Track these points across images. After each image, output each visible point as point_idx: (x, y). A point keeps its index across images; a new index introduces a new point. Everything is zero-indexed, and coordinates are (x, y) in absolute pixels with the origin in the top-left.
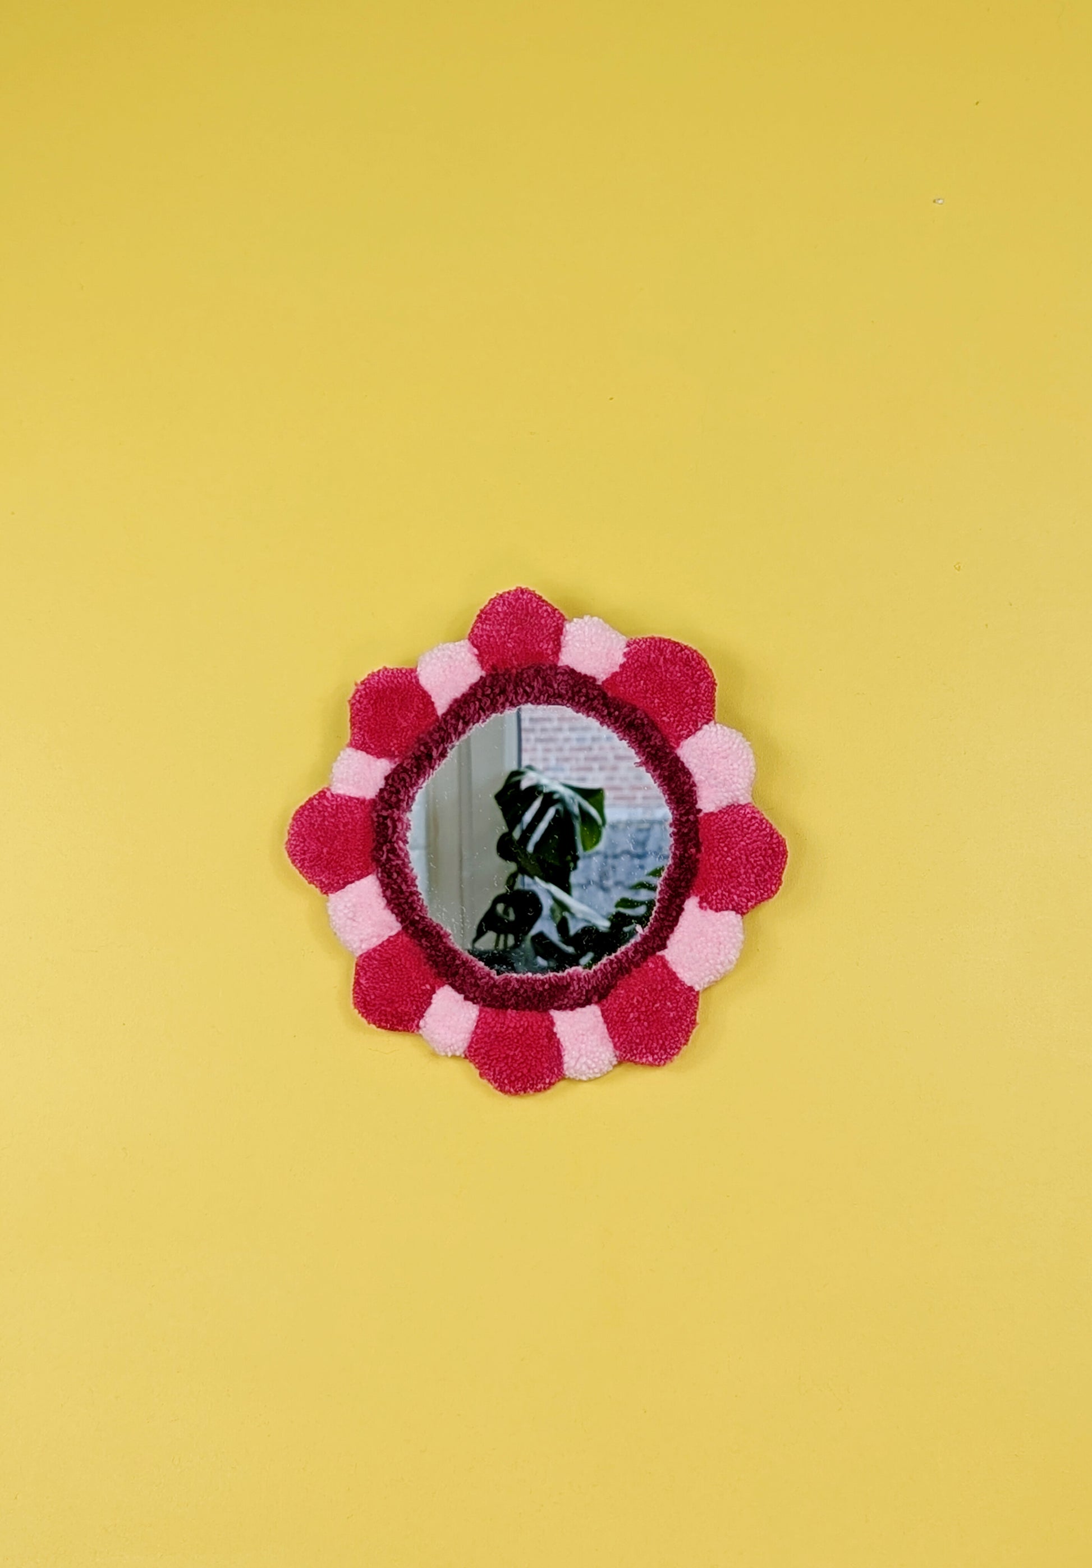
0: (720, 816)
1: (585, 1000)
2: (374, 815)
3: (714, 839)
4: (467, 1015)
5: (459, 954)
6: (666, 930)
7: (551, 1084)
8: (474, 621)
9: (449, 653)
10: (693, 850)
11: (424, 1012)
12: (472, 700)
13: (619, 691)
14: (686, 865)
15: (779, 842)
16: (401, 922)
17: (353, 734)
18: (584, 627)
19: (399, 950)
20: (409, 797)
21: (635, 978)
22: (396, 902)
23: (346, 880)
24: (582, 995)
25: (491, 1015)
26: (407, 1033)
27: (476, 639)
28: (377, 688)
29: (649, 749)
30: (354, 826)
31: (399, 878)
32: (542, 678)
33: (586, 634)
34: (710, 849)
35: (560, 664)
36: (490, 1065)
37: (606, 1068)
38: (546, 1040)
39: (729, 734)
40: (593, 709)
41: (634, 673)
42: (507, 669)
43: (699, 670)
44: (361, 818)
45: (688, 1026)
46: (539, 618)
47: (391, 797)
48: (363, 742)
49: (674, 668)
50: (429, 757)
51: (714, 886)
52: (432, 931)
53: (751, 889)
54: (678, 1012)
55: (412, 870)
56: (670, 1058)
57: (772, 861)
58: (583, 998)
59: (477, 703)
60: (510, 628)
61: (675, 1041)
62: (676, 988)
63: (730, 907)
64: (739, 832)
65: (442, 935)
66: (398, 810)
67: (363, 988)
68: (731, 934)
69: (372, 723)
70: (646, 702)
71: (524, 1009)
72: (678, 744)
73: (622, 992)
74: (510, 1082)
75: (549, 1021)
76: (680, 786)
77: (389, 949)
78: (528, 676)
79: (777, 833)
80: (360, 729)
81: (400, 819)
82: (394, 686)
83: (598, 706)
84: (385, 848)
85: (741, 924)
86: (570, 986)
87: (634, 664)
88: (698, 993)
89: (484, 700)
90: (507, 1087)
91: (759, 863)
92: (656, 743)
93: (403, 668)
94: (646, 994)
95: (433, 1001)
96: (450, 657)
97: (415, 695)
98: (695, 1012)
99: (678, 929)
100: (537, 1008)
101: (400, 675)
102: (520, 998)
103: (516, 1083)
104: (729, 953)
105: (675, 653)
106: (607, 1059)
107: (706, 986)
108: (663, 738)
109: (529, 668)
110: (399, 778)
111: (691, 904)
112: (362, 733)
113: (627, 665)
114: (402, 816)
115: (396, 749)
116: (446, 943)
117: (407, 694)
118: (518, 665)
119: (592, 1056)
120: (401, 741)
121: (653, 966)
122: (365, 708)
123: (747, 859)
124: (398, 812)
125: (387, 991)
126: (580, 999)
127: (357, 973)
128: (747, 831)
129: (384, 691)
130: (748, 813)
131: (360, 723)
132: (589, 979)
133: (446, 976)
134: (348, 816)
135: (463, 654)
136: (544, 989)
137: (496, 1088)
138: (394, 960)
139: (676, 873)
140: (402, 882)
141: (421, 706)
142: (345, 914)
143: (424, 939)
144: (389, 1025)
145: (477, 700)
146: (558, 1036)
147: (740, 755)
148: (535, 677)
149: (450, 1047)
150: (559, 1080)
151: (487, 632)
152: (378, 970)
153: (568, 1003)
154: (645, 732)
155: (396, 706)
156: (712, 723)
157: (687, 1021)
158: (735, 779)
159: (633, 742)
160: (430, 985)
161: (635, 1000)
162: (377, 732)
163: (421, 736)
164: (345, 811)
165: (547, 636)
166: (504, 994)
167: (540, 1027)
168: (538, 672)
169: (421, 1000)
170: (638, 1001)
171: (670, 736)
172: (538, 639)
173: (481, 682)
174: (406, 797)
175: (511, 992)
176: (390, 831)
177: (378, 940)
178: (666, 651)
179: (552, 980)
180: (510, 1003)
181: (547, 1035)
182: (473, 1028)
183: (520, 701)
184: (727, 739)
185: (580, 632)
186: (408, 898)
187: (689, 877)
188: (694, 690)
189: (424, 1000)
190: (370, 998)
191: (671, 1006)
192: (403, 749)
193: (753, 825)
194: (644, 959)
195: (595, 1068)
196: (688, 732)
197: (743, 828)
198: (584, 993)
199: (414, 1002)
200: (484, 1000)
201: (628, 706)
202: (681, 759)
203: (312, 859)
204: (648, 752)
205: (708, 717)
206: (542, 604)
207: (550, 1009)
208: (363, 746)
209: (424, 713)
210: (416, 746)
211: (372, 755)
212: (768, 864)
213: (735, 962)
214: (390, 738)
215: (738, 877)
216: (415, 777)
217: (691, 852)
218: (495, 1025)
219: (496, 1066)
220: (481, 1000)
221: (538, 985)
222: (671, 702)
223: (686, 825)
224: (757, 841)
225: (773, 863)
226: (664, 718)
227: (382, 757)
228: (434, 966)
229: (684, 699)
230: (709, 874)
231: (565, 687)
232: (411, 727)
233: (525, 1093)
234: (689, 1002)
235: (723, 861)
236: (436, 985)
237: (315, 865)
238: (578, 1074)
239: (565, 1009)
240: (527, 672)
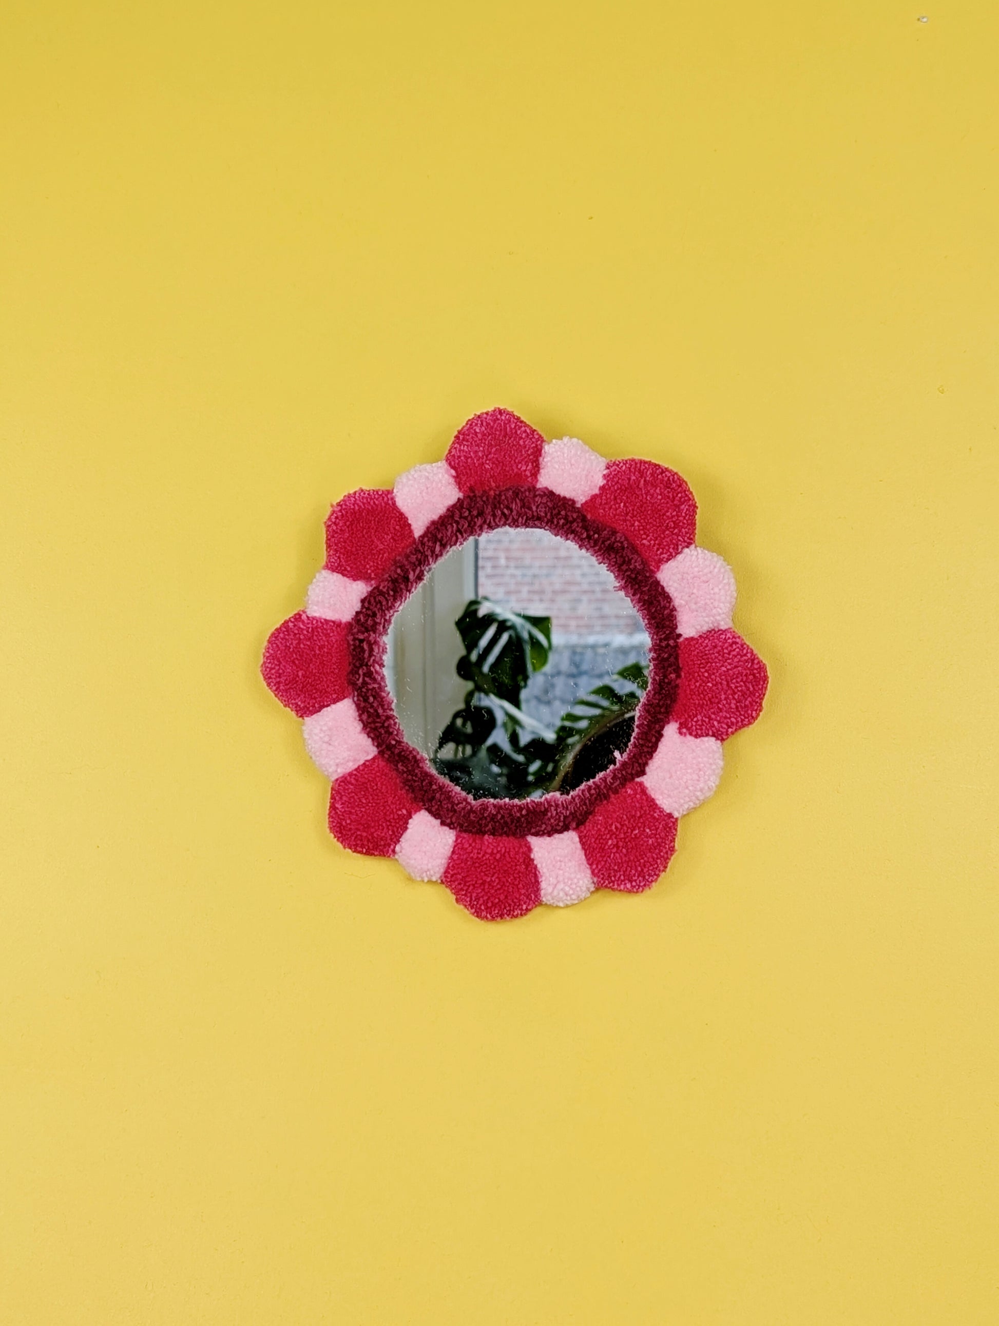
0: (700, 641)
1: (562, 827)
2: (350, 638)
3: (694, 664)
4: (444, 841)
5: (436, 779)
6: (645, 756)
7: (527, 910)
8: (452, 442)
9: (427, 474)
10: (673, 676)
11: (400, 837)
12: (450, 522)
13: (599, 514)
14: (666, 691)
15: (760, 668)
16: (377, 747)
17: (329, 556)
18: (563, 448)
19: (375, 774)
20: (385, 620)
21: (613, 804)
22: (373, 725)
23: (322, 704)
24: (560, 821)
25: (468, 841)
26: (383, 858)
27: (454, 461)
28: (353, 509)
29: (629, 573)
30: (330, 649)
31: (376, 702)
32: (521, 500)
33: (565, 455)
34: (690, 674)
35: (539, 486)
36: (466, 891)
37: (584, 895)
38: (523, 866)
39: (710, 558)
40: (573, 532)
41: (614, 496)
42: (484, 491)
43: (680, 492)
44: (336, 641)
45: (667, 853)
46: (517, 440)
47: (367, 621)
48: (339, 564)
49: (655, 491)
50: (406, 579)
51: (694, 712)
52: (409, 755)
53: (732, 716)
54: (657, 839)
55: (389, 693)
56: (649, 885)
57: (753, 686)
58: (561, 824)
59: (454, 525)
60: (488, 449)
61: (654, 868)
62: (655, 815)
63: (711, 733)
64: (720, 658)
65: (419, 760)
66: (375, 633)
67: (339, 813)
68: (711, 761)
69: (348, 545)
70: (627, 525)
71: (501, 835)
72: (658, 568)
73: (600, 818)
74: (487, 908)
75: (527, 847)
76: (661, 611)
77: (366, 774)
78: (506, 498)
79: (757, 658)
80: (336, 551)
81: (376, 643)
82: (370, 508)
83: (577, 529)
84: (361, 672)
85: (721, 750)
86: (548, 811)
87: (613, 486)
88: (677, 819)
89: (462, 522)
90: (484, 914)
91: (739, 689)
92: (636, 566)
93: (379, 490)
94: (625, 821)
95: (409, 826)
96: (427, 478)
97: (392, 518)
98: (674, 839)
99: (657, 755)
100: (514, 835)
101: (376, 496)
102: (497, 824)
103: (493, 909)
104: (709, 780)
105: (656, 475)
106: (585, 885)
107: (685, 813)
108: (642, 562)
109: (507, 490)
110: (375, 601)
111: (671, 730)
112: (337, 555)
113: (607, 487)
114: (378, 639)
115: (373, 571)
116: (422, 768)
117: (384, 516)
118: (496, 486)
119: (570, 882)
120: (377, 563)
121: (632, 792)
122: (341, 530)
123: (728, 685)
124: (374, 635)
125: (363, 815)
126: (558, 825)
127: (333, 797)
128: (728, 656)
129: (361, 512)
130: (729, 638)
131: (336, 545)
132: (567, 806)
133: (423, 801)
134: (324, 638)
135: (440, 476)
136: (521, 814)
137: (473, 914)
138: (370, 785)
139: (656, 699)
140: (378, 706)
141: (397, 527)
142: (320, 738)
143: (401, 764)
144: (364, 850)
145: (455, 523)
146: (535, 862)
147: (721, 579)
148: (514, 499)
149: (426, 872)
150: (536, 907)
151: (465, 454)
152: (353, 794)
153: (545, 829)
154: (624, 555)
155: (373, 529)
156: (692, 547)
157: (666, 848)
158: (716, 604)
159: (613, 566)
160: (407, 810)
161: (613, 827)
162: (353, 554)
163: (398, 558)
164: (321, 634)
165: (526, 457)
166: (481, 819)
167: (517, 853)
168: (516, 494)
169: (398, 825)
170: (616, 828)
171: (650, 559)
172: (517, 461)
173: (458, 504)
174: (383, 620)
175: (488, 818)
176: (366, 655)
177: (354, 764)
178: (646, 472)
179: (530, 806)
180: (487, 829)
181: (524, 861)
182: (449, 854)
183: (498, 523)
184: (707, 563)
185: (559, 453)
186: (385, 722)
187: (669, 702)
188: (675, 513)
189: (400, 825)
190: (346, 822)
191: (650, 833)
192: (380, 571)
193: (734, 650)
194: (623, 785)
195: (573, 894)
196: (669, 556)
197: (724, 653)
198: (562, 819)
199: (390, 827)
200: (461, 826)
201: (608, 529)
202: (662, 583)
203: (287, 682)
204: (627, 576)
205: (688, 541)
206: (520, 425)
207: (528, 835)
208: (339, 568)
209: (401, 535)
210: (393, 568)
211: (348, 577)
212: (748, 689)
213: (714, 789)
214: (366, 560)
215: (719, 703)
216: (392, 600)
217: (671, 677)
218: (472, 851)
219: (473, 892)
220: (458, 825)
221: (516, 810)
222: (651, 525)
223: (666, 650)
224: (738, 667)
225: (754, 689)
226: (644, 541)
227: (358, 580)
228: (411, 791)
229: (665, 522)
230: (689, 699)
231: (544, 509)
232: (387, 549)
233: (502, 918)
234: (668, 829)
235: (704, 686)
236: (412, 810)
237: (290, 688)
238: (555, 901)
239: (543, 836)
240: (505, 494)
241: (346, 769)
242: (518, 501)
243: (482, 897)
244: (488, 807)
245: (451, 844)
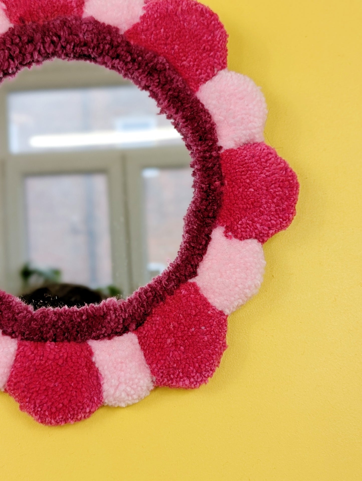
1: (122, 329)
4: (6, 350)
6: (197, 258)
7: (90, 412)
10: (217, 183)
13: (141, 39)
14: (212, 197)
15: (292, 176)
21: (169, 305)
24: (119, 324)
25: (30, 348)
32: (69, 28)
34: (233, 181)
35: (84, 16)
36: (30, 398)
37: (144, 394)
38: (86, 370)
39: (243, 79)
40: (118, 56)
41: (154, 23)
42: (34, 21)
45: (221, 348)
49: (192, 17)
51: (239, 216)
53: (272, 218)
54: (212, 335)
56: (205, 381)
57: (289, 191)
58: (120, 327)
61: (209, 364)
62: (209, 312)
63: (254, 235)
64: (259, 166)
68: (255, 261)
70: (167, 49)
71: (62, 341)
72: (198, 87)
73: (158, 319)
74: (51, 414)
75: (88, 351)
76: (203, 125)
78: (55, 27)
83: (122, 53)
85: (263, 251)
86: (108, 315)
87: (153, 15)
88: (227, 316)
89: (13, 48)
90: (48, 419)
91: (277, 193)
92: (178, 85)
94: (182, 319)
98: (226, 335)
99: (207, 257)
100: (75, 340)
102: (58, 331)
103: (57, 414)
104: (255, 278)
105: (190, 6)
106: (145, 385)
107: (234, 310)
108: (184, 82)
109: (55, 20)
111: (218, 234)
113: (147, 16)
118: (45, 17)
119: (131, 383)
121: (186, 293)
123: (267, 190)
126: (117, 327)
128: (265, 164)
132: (125, 309)
136: (81, 320)
137: (37, 420)
139: (202, 206)
145: (7, 49)
146: (97, 365)
148: (61, 28)
150: (99, 408)
153: (106, 332)
154: (167, 75)
156: (226, 70)
157: (220, 344)
158: (251, 118)
161: (172, 326)
166: (42, 326)
167: (79, 358)
168: (64, 23)
170: (174, 327)
171: (190, 79)
175: (49, 325)
179: (89, 311)
180: (48, 336)
181: (86, 366)
182: (12, 363)
183: (48, 51)
184: (240, 83)
187: (216, 207)
188: (210, 38)
191: (205, 330)
193: (270, 159)
194: (178, 286)
195: (134, 394)
196: (207, 76)
197: (261, 162)
198: (121, 321)
200: (23, 334)
201: (150, 53)
202: (201, 101)
204: (171, 95)
205: (222, 64)
207: (87, 339)
212: (285, 194)
213: (260, 286)
215: (260, 207)
217: (216, 185)
218: (35, 358)
219: (37, 399)
220: (19, 334)
221: (76, 316)
222: (189, 49)
223: (210, 161)
224: (275, 174)
225: (289, 194)
226: (184, 63)
229: (202, 45)
230: (234, 204)
231: (90, 35)
233: (66, 423)
234: (220, 326)
235: (246, 192)
238: (117, 401)
239: (104, 339)
240: (53, 24)
242: (65, 28)
243: (46, 403)
244: (48, 315)
245: (13, 353)
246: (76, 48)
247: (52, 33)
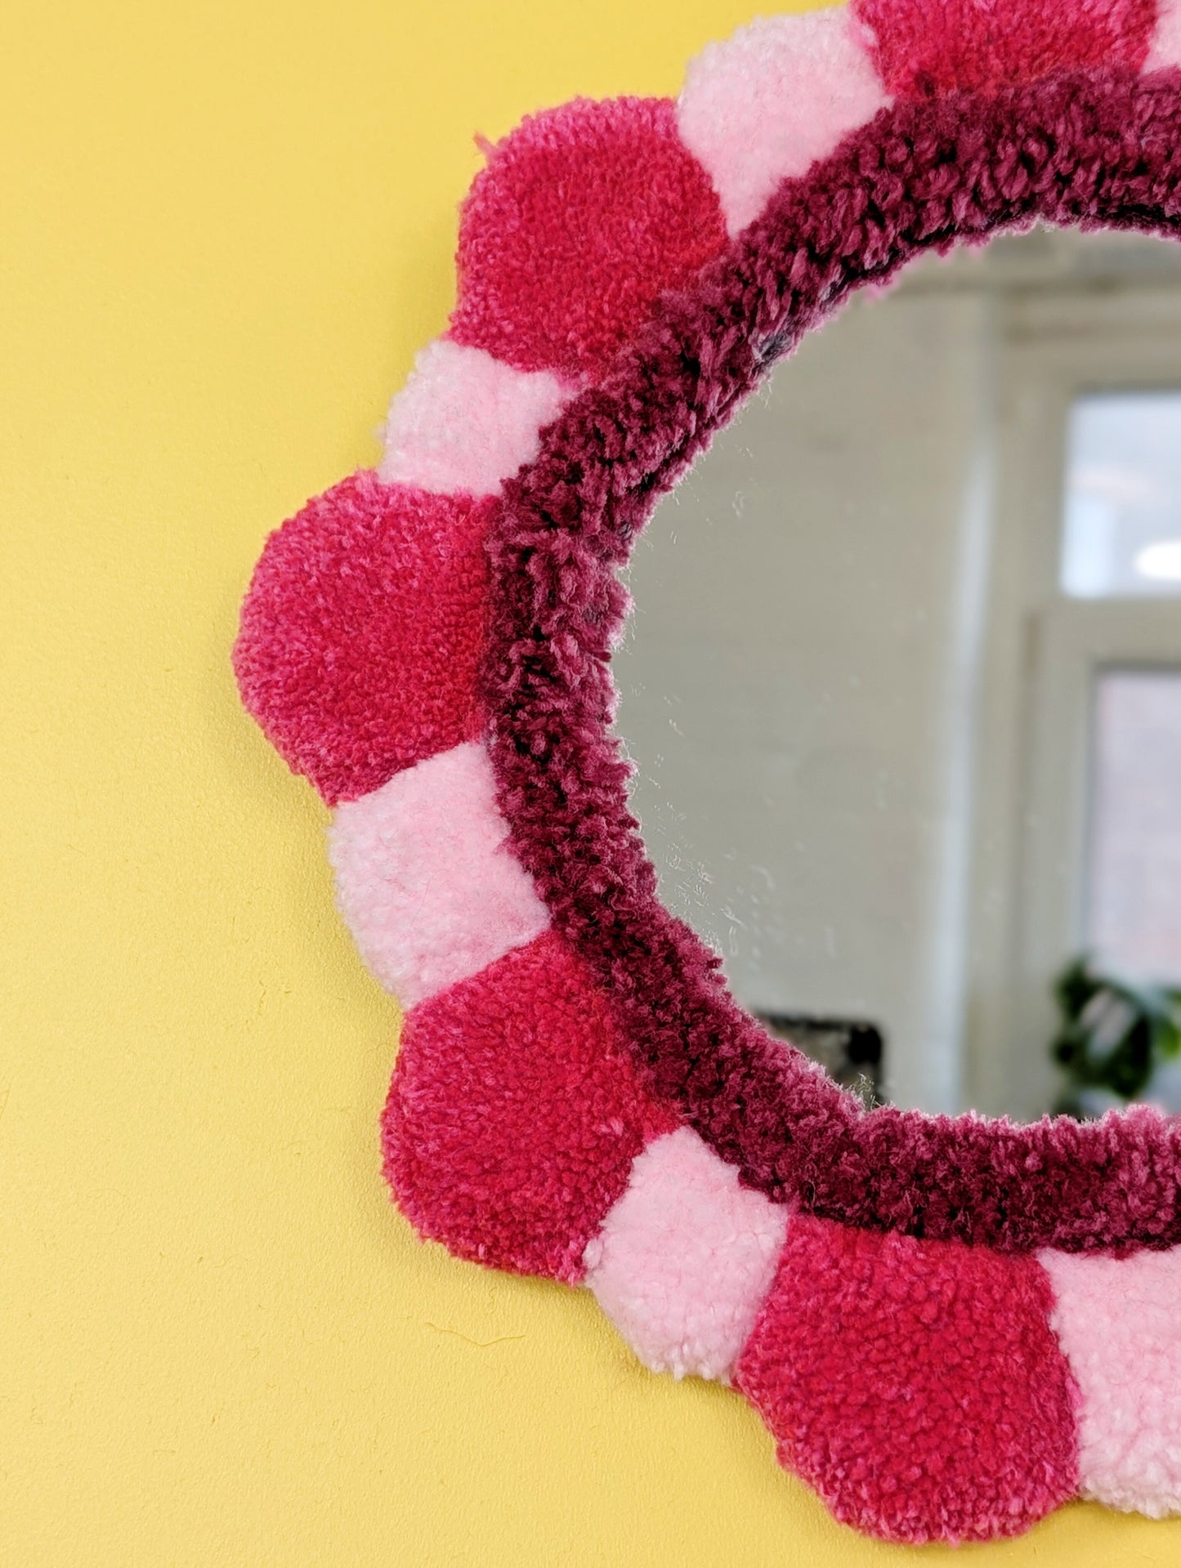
1: (1169, 1225)
2: (495, 546)
4: (748, 1239)
9: (783, 38)
11: (602, 1215)
16: (550, 901)
17: (462, 295)
19: (533, 991)
22: (540, 831)
23: (387, 755)
24: (1161, 1205)
25: (828, 1249)
26: (544, 1282)
28: (544, 151)
30: (429, 582)
31: (558, 756)
32: (1089, 109)
35: (1150, 67)
36: (813, 1424)
42: (967, 85)
44: (453, 555)
48: (483, 320)
50: (690, 367)
52: (650, 938)
58: (1167, 1216)
65: (684, 956)
66: (572, 530)
69: (514, 256)
71: (945, 1237)
74: (881, 1494)
75: (1035, 1288)
78: (1038, 107)
80: (478, 276)
81: (571, 561)
82: (593, 142)
84: (513, 654)
86: (1120, 1167)
89: (882, 179)
90: (868, 1514)
93: (633, 99)
95: (635, 1179)
96: (784, 52)
100: (991, 1239)
102: (936, 1198)
103: (900, 1502)
109: (1041, 82)
110: (584, 434)
114: (582, 552)
115: (584, 337)
118: (1006, 70)
120: (600, 311)
124: (569, 538)
125: (483, 1129)
126: (1153, 1217)
127: (401, 1065)
129: (562, 158)
133: (682, 1093)
134: (415, 549)
135: (826, 41)
137: (832, 1509)
138: (516, 1027)
140: (564, 769)
142: (375, 864)
143: (620, 964)
144: (481, 1250)
145: (860, 186)
146: (1064, 1346)
148: (1062, 111)
149: (680, 1344)
150: (1059, 1507)
152: (459, 1057)
153: (1106, 1228)
155: (594, 201)
160: (627, 1125)
162: (526, 282)
163: (667, 296)
164: (408, 536)
166: (875, 1173)
167: (998, 1307)
168: (1071, 93)
169: (593, 1172)
173: (875, 125)
174: (605, 496)
175: (904, 1172)
176: (539, 596)
177: (474, 960)
179: (1055, 1142)
180: (896, 1212)
181: (1023, 1341)
182: (763, 1288)
183: (1005, 191)
186: (579, 821)
189: (601, 1173)
190: (431, 1150)
192: (607, 339)
199: (565, 1177)
200: (807, 1192)
203: (291, 683)
207: (1035, 1244)
208: (483, 332)
209: (681, 226)
210: (649, 327)
211: (511, 362)
214: (565, 300)
216: (637, 431)
218: (840, 1285)
219: (833, 1433)
220: (794, 1191)
221: (1002, 1151)
227: (539, 368)
228: (645, 1057)
231: (1163, 136)
232: (634, 267)
233: (931, 1538)
236: (647, 1124)
237: (299, 703)
238: (1129, 1493)
239: (1097, 1253)
240: (1033, 95)
241: (448, 972)
242: (1074, 108)
243: (864, 1455)
244: (905, 1135)
245: (768, 1255)
246: (1107, 183)
247: (1026, 127)
